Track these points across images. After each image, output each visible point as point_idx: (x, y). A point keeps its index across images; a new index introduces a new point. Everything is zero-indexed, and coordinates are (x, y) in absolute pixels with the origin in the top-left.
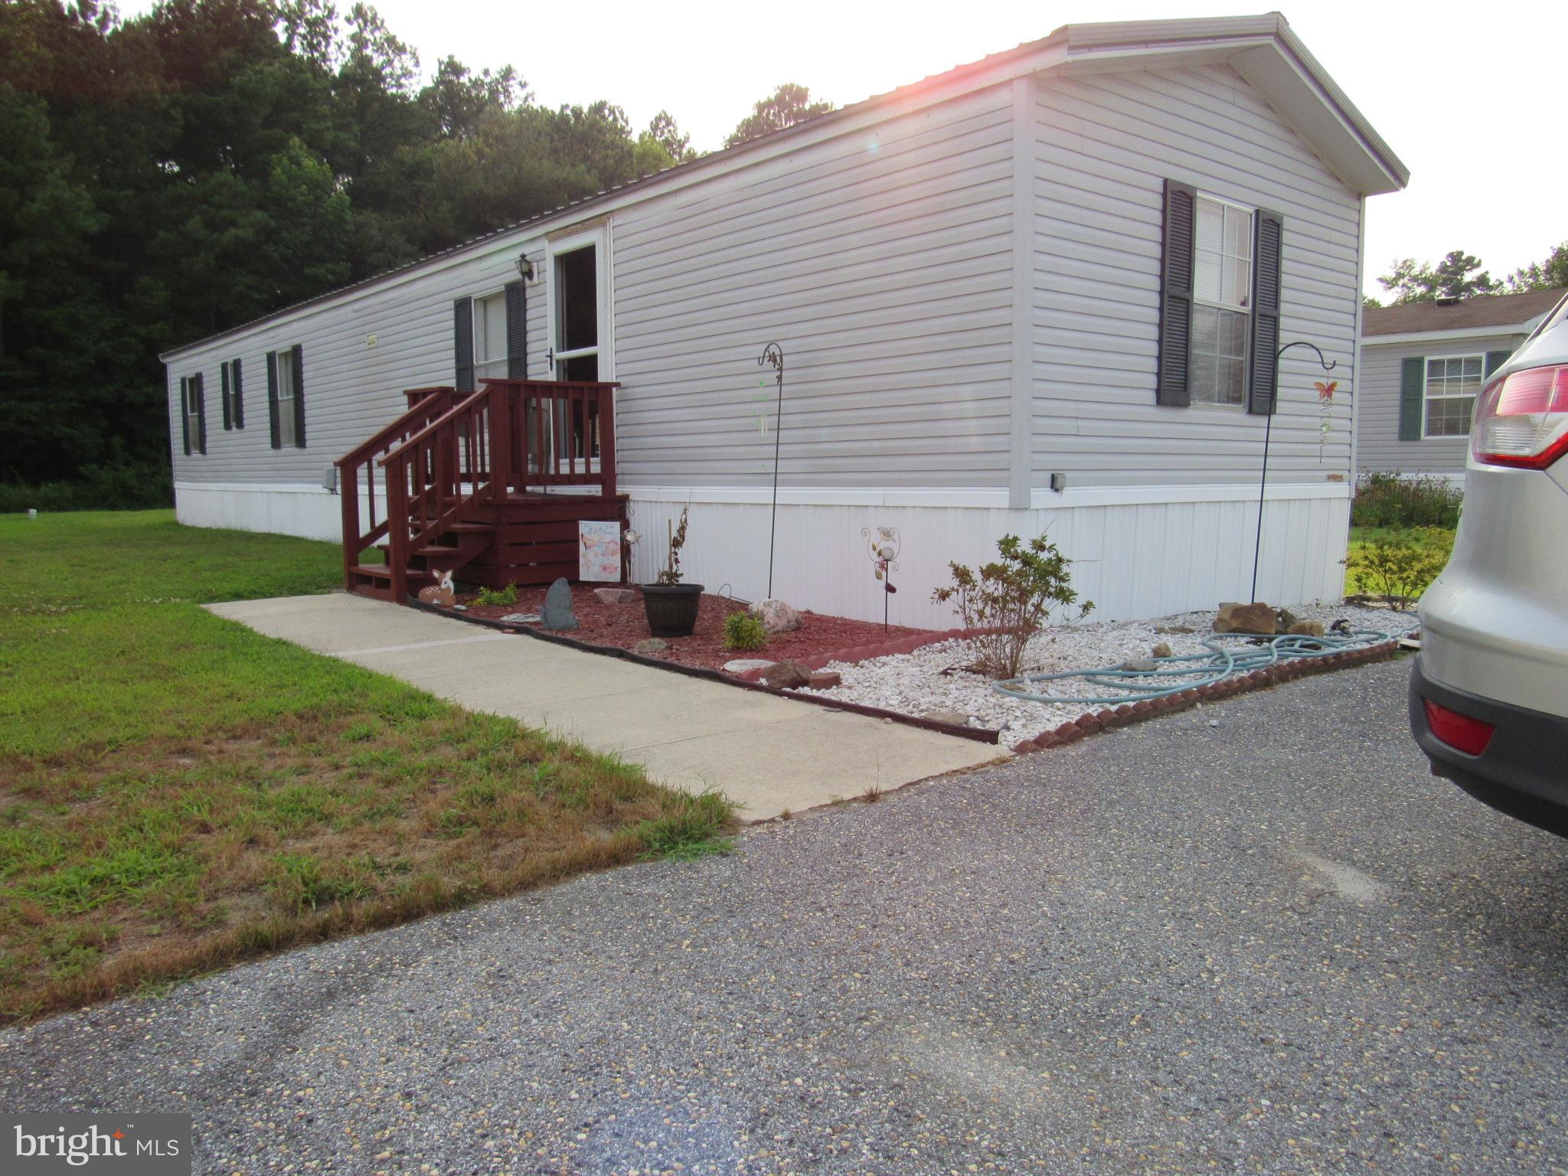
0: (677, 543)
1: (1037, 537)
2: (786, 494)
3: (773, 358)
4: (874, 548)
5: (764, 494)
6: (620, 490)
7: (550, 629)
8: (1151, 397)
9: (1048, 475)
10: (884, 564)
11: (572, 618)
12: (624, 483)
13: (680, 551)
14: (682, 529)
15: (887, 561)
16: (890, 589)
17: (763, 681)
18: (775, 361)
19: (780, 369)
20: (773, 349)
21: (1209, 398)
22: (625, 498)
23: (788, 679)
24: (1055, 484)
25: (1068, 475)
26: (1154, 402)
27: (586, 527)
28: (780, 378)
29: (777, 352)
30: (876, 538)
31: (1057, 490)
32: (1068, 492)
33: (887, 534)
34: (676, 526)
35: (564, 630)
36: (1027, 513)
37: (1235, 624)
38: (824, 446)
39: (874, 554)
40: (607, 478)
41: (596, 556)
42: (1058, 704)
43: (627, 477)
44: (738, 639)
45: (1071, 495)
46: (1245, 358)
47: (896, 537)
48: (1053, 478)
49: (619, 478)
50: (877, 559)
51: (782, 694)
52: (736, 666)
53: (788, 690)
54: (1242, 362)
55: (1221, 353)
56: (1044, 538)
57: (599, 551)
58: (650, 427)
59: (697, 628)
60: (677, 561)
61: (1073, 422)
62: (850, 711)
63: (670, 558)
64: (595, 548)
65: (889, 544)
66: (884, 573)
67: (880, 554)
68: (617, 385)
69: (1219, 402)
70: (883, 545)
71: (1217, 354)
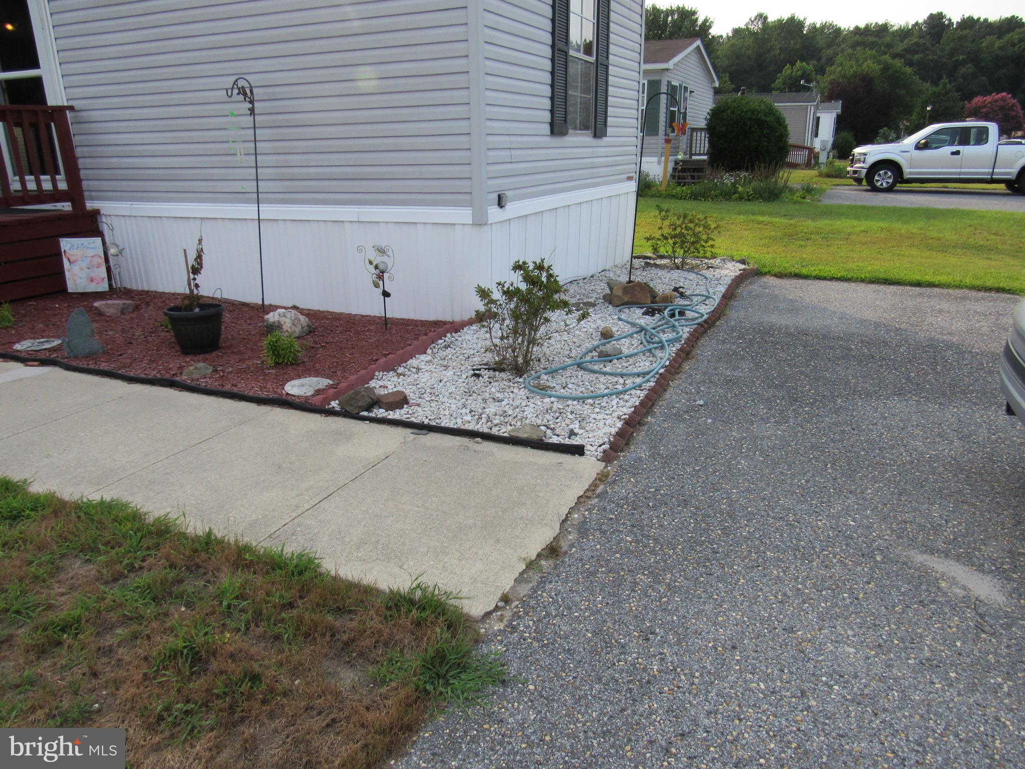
0: (196, 270)
1: (538, 261)
2: (269, 211)
3: (242, 91)
4: (371, 263)
5: (249, 210)
6: (90, 205)
7: (76, 357)
8: (547, 129)
9: (495, 196)
10: (381, 277)
11: (95, 344)
12: (92, 199)
13: (200, 279)
14: (199, 257)
15: (383, 272)
16: (386, 294)
17: (334, 404)
18: (245, 94)
19: (252, 102)
20: (241, 83)
21: (575, 128)
22: (96, 213)
23: (365, 404)
24: (501, 202)
25: (507, 193)
26: (549, 133)
27: (67, 244)
28: (252, 111)
29: (246, 85)
30: (372, 255)
31: (501, 207)
32: (509, 206)
33: (381, 251)
34: (192, 256)
35: (90, 356)
36: (486, 227)
37: (626, 299)
38: (297, 170)
39: (372, 269)
40: (75, 194)
41: (82, 269)
42: (590, 401)
43: (94, 194)
44: (278, 356)
45: (513, 208)
46: (591, 96)
47: (390, 253)
48: (500, 197)
49: (86, 194)
50: (373, 271)
51: (364, 419)
52: (296, 388)
53: (365, 414)
54: (590, 99)
55: (581, 93)
56: (543, 261)
57: (84, 265)
60: (197, 286)
61: (507, 153)
62: (436, 432)
63: (189, 284)
64: (79, 262)
65: (385, 259)
66: (381, 283)
67: (376, 267)
68: (71, 108)
69: (580, 130)
70: (378, 260)
71: (579, 94)
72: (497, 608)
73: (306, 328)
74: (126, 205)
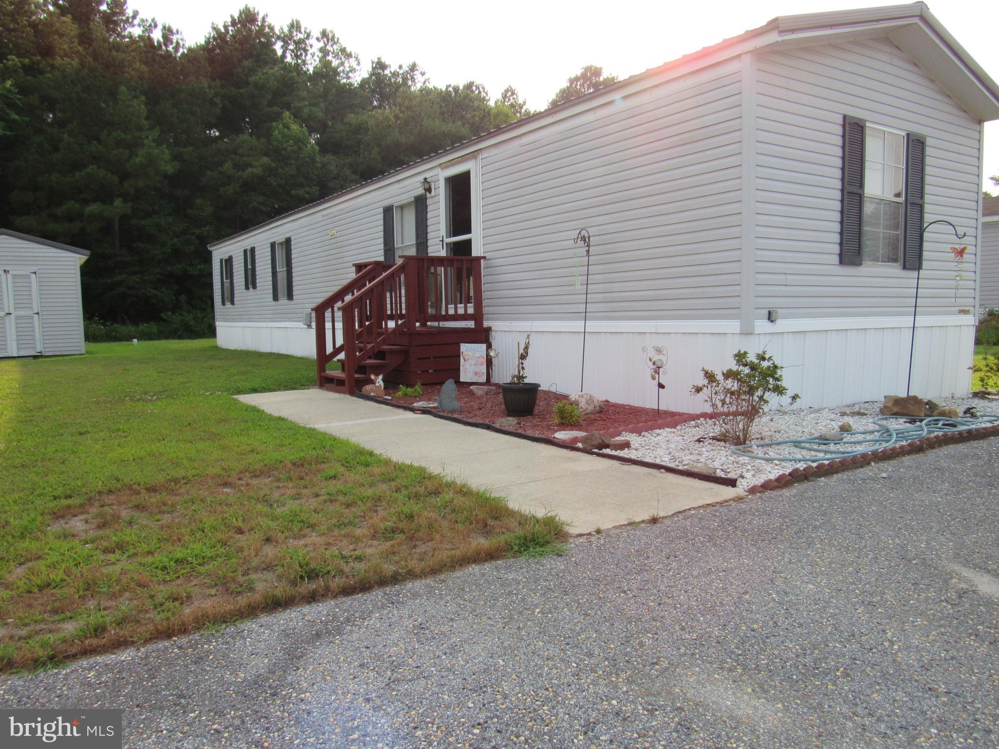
0: (523, 357)
1: (760, 352)
2: (592, 325)
3: (583, 239)
4: (650, 360)
5: (578, 325)
6: (486, 324)
7: (443, 412)
8: (836, 259)
9: (766, 312)
10: (657, 370)
11: (456, 405)
12: (488, 319)
13: (525, 362)
14: (526, 348)
15: (659, 368)
16: (661, 386)
17: (580, 445)
18: (585, 241)
19: (588, 246)
20: (584, 233)
21: (876, 260)
22: (489, 329)
23: (596, 444)
24: (770, 318)
25: (779, 311)
26: (838, 263)
27: (465, 348)
28: (588, 251)
29: (586, 235)
30: (652, 353)
31: (772, 321)
32: (779, 322)
33: (659, 351)
34: (522, 346)
35: (452, 412)
36: (752, 336)
37: (895, 410)
39: (650, 364)
40: (478, 317)
41: (471, 366)
42: (776, 462)
43: (490, 316)
44: (562, 418)
45: (781, 325)
46: (900, 232)
47: (665, 352)
48: (770, 313)
49: (485, 316)
50: (652, 367)
51: (592, 453)
52: (562, 435)
53: (596, 450)
54: (898, 235)
55: (883, 229)
56: (764, 353)
57: (472, 362)
58: (504, 284)
59: (536, 411)
60: (523, 368)
61: (783, 277)
62: (637, 464)
63: (519, 366)
64: (470, 361)
65: (661, 357)
66: (657, 376)
67: (654, 364)
68: (484, 258)
69: (882, 262)
70: (656, 358)
71: (881, 230)
72: (590, 534)
73: (597, 408)
74: (507, 323)
